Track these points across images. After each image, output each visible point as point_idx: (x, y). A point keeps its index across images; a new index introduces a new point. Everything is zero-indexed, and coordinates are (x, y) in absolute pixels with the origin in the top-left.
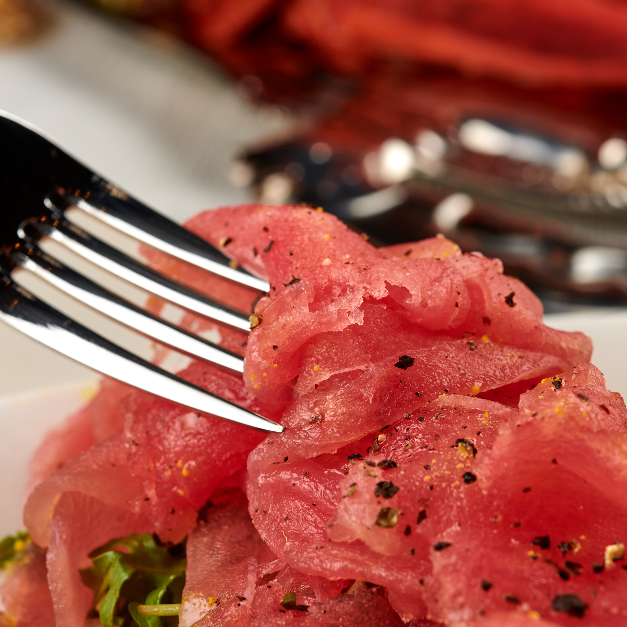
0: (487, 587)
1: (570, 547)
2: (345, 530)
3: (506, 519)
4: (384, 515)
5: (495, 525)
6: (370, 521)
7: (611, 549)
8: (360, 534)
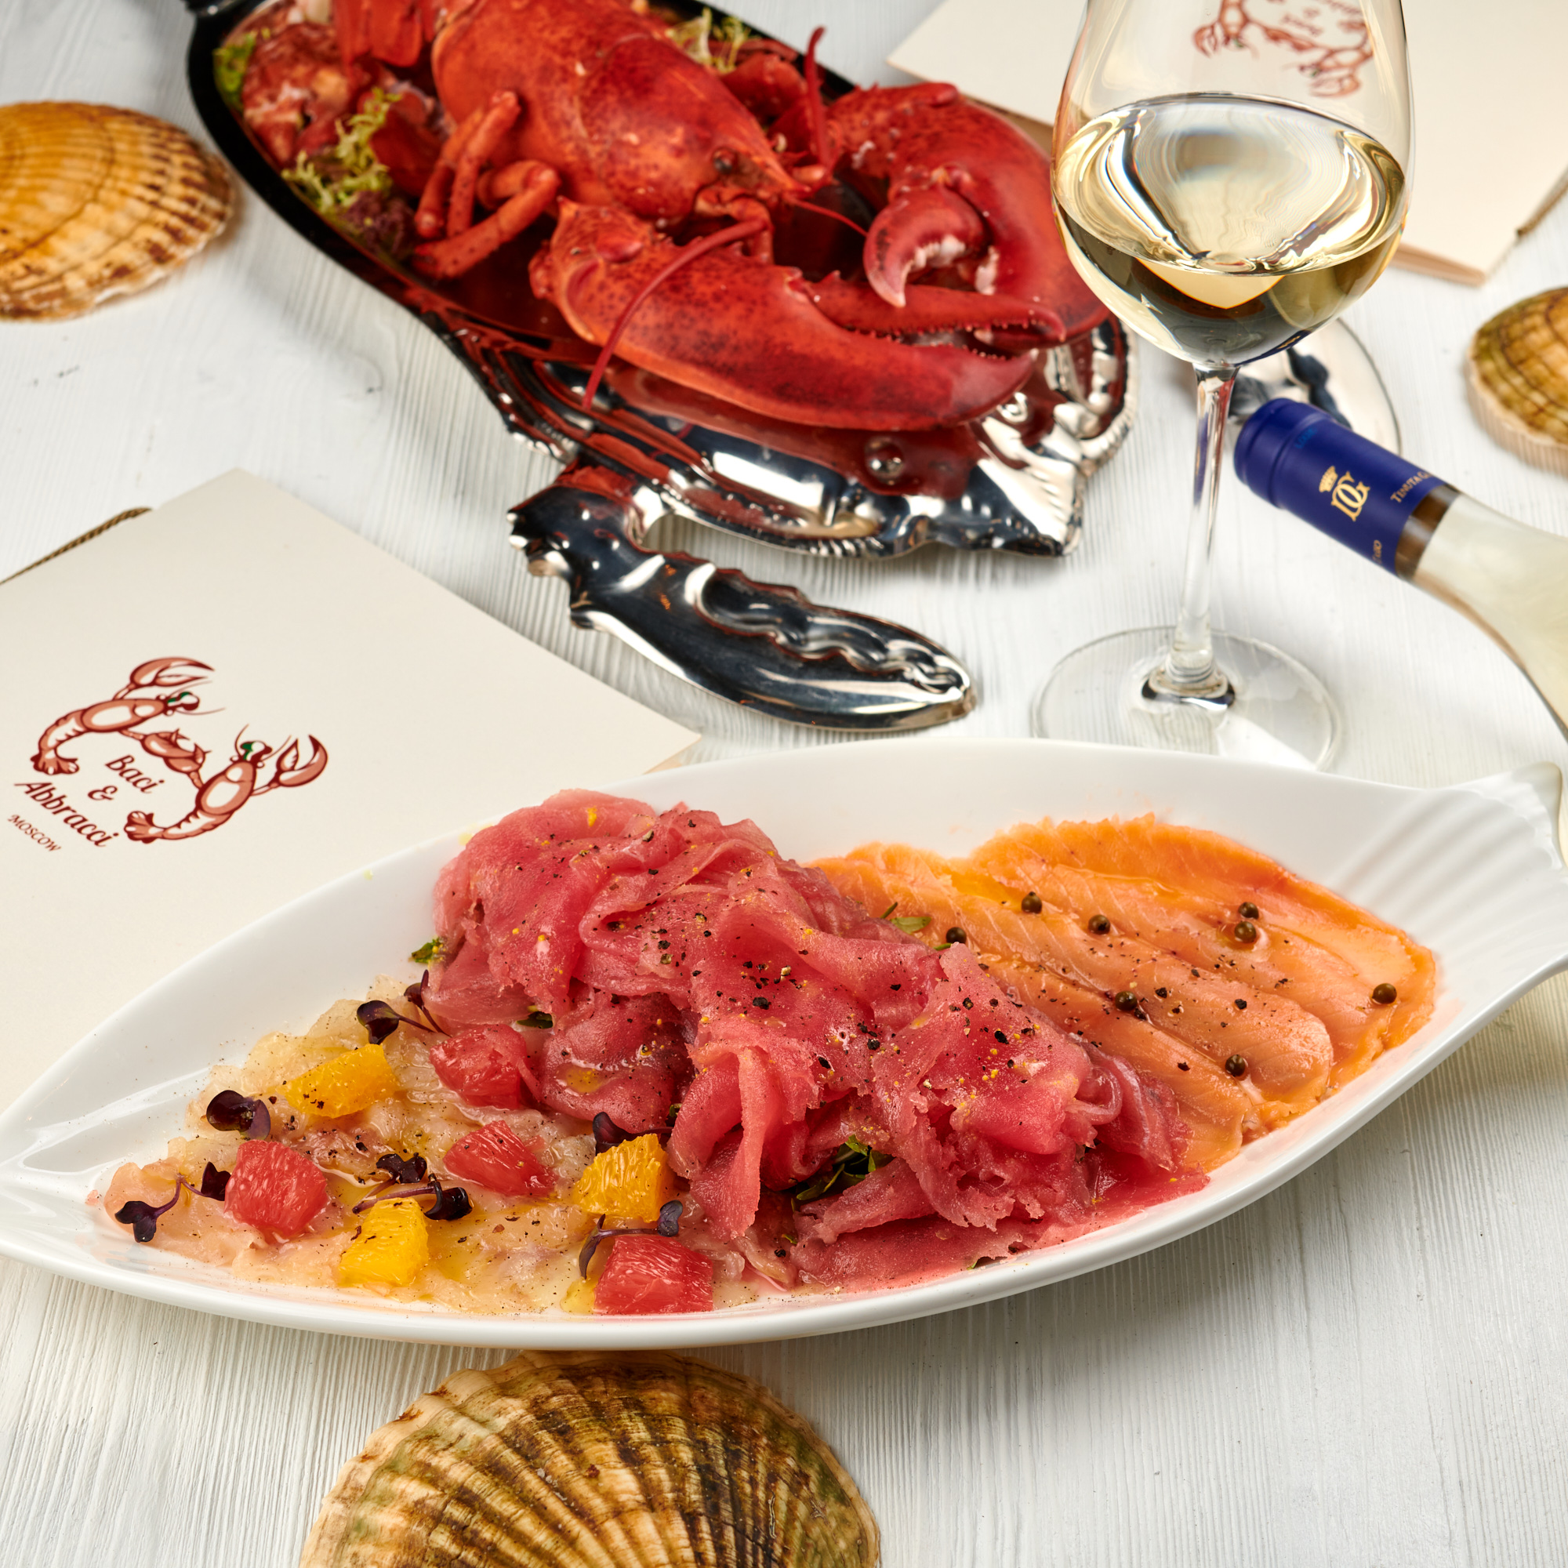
0: (719, 995)
1: (763, 967)
2: (643, 968)
3: (729, 954)
4: (664, 957)
5: (723, 957)
6: (657, 962)
7: (784, 969)
8: (653, 969)
